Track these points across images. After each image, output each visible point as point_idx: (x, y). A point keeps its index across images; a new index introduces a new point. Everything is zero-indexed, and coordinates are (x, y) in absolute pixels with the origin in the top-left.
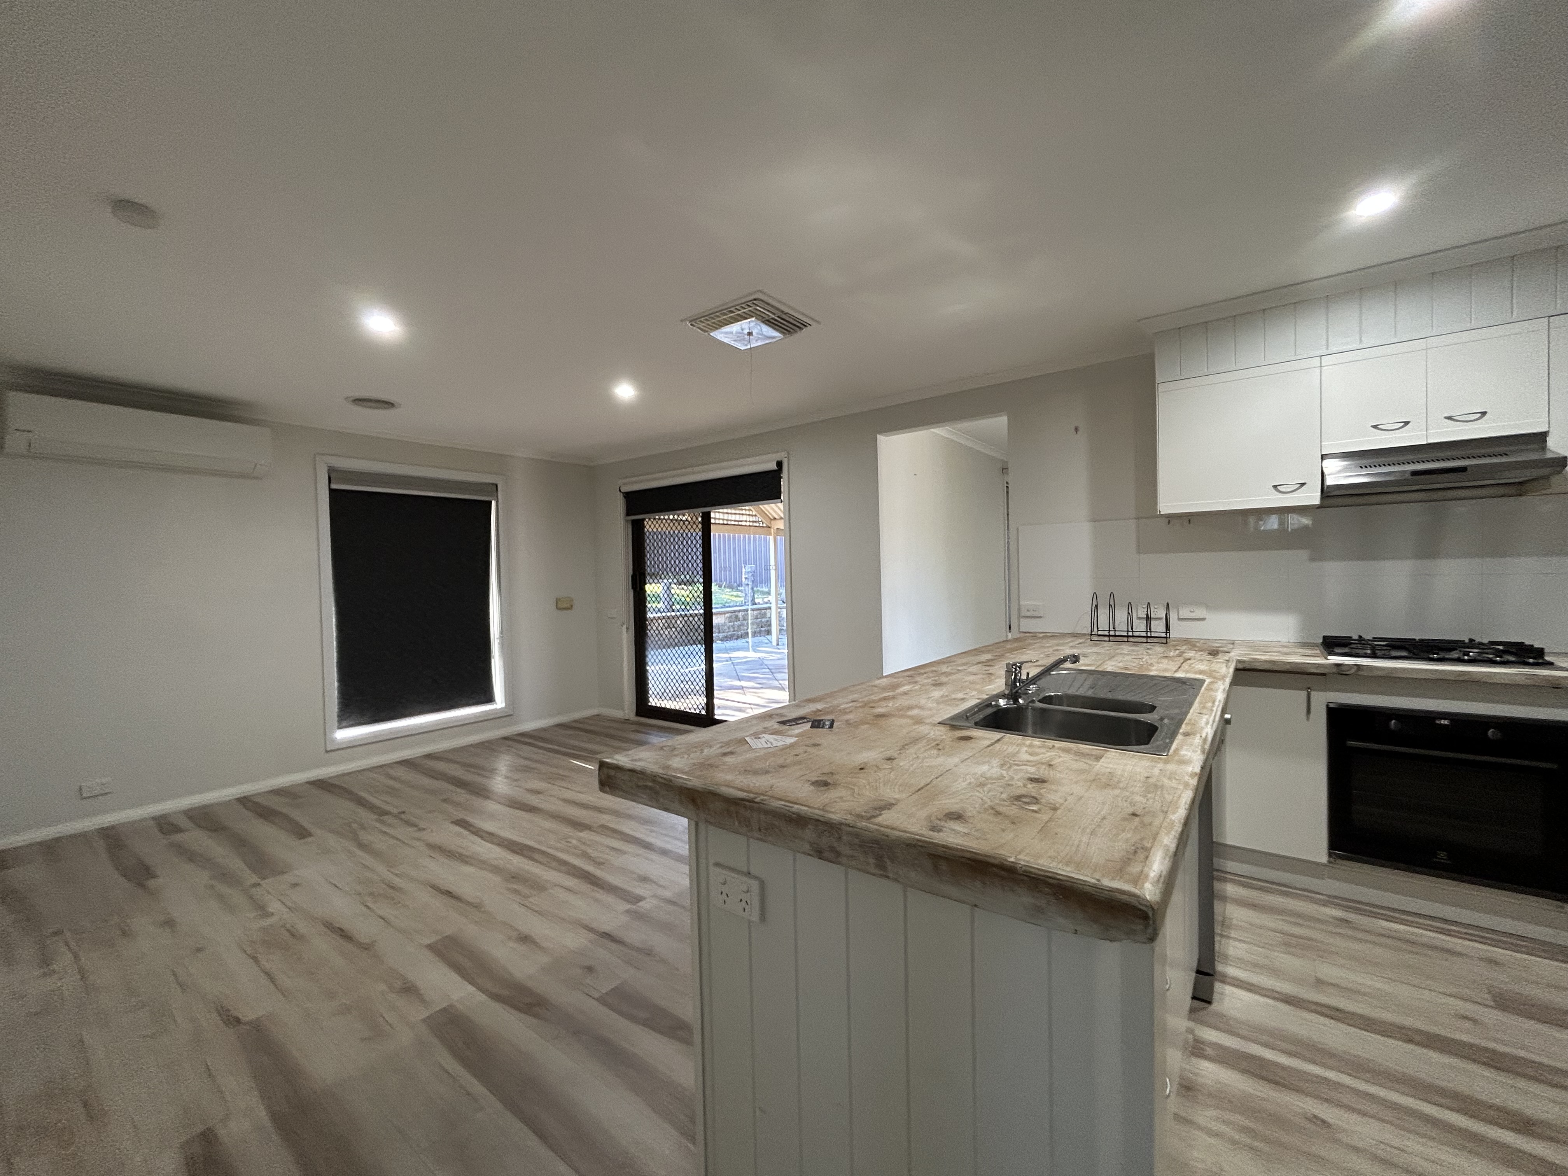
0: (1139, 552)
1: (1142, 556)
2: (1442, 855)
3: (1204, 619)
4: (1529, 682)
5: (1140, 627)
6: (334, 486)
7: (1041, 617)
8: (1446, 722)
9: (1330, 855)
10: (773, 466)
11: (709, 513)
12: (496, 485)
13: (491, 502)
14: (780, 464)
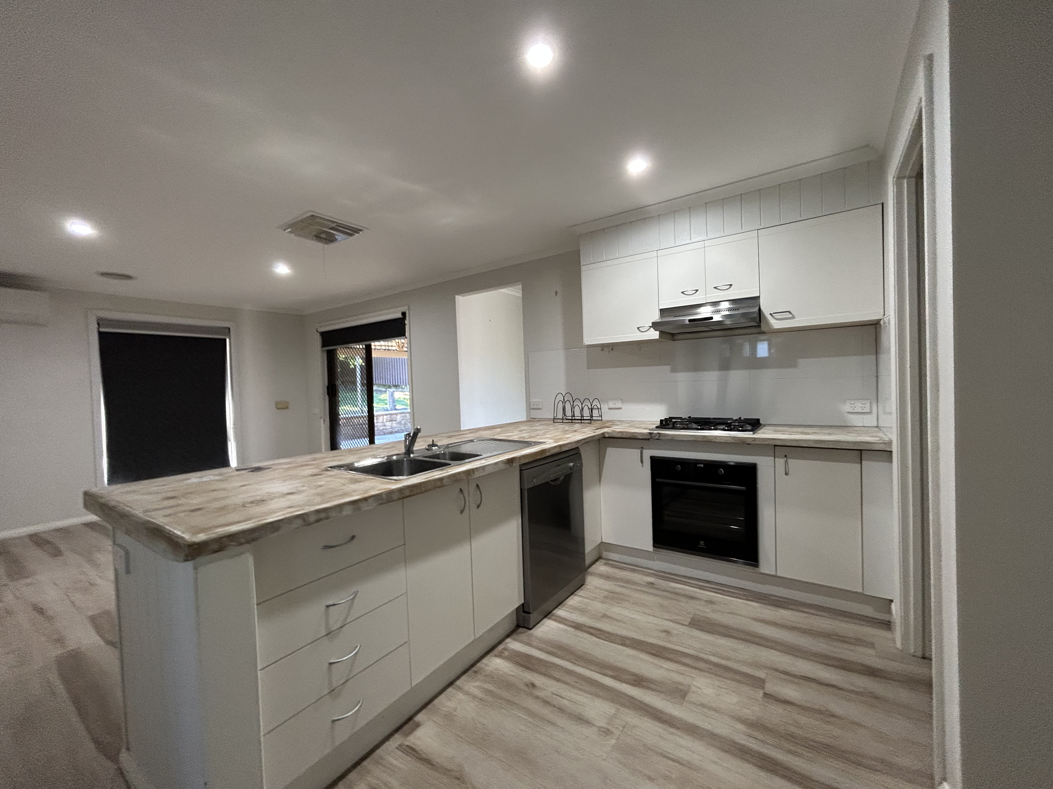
0: (588, 368)
1: (590, 370)
2: (702, 543)
3: (621, 408)
4: (733, 441)
5: (577, 414)
6: (101, 330)
7: (540, 409)
8: (702, 466)
9: (654, 546)
10: (399, 315)
11: (370, 345)
12: (229, 329)
13: (225, 340)
14: (404, 314)
